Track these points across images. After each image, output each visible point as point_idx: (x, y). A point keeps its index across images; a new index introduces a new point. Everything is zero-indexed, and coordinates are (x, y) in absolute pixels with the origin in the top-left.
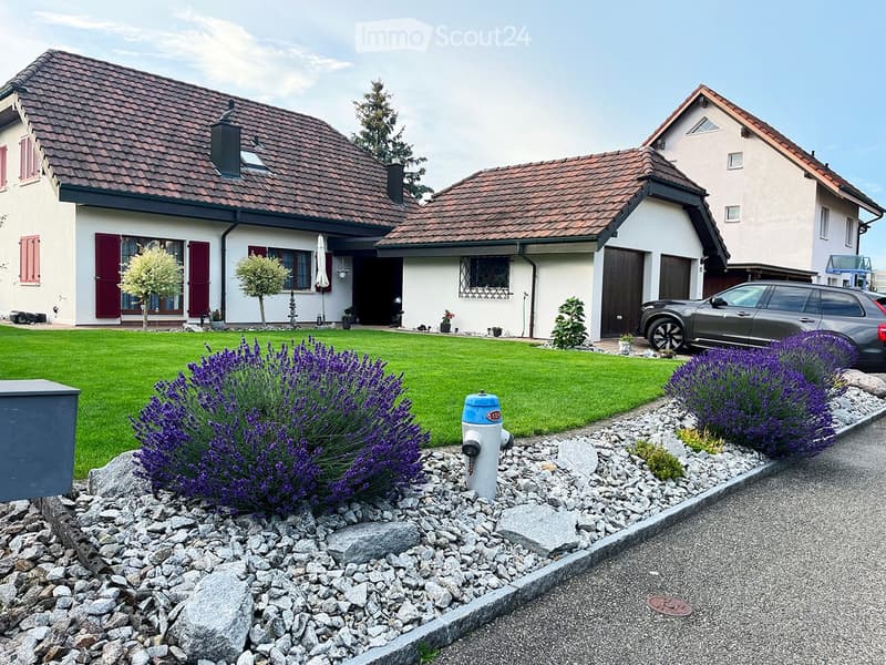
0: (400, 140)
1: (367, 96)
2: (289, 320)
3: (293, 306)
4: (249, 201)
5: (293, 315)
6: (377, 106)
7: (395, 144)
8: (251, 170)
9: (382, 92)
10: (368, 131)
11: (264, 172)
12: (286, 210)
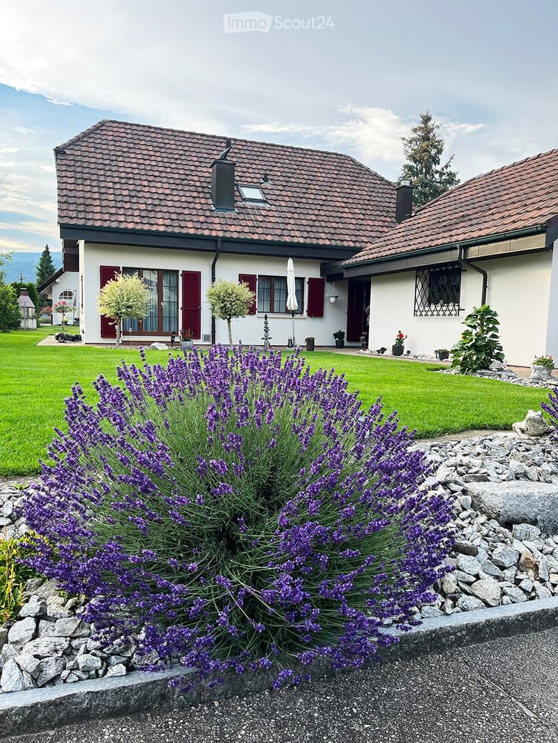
0: (449, 170)
1: (415, 130)
2: (262, 343)
3: (266, 330)
4: (234, 232)
5: (266, 338)
6: (426, 138)
7: (441, 174)
8: (248, 204)
9: (430, 124)
10: (412, 164)
11: (261, 205)
12: (269, 238)
